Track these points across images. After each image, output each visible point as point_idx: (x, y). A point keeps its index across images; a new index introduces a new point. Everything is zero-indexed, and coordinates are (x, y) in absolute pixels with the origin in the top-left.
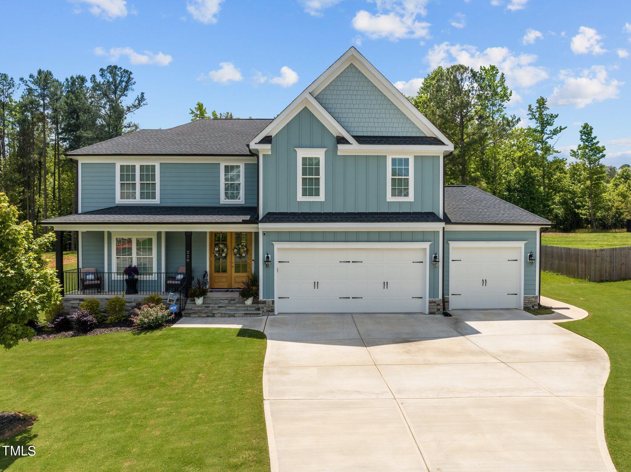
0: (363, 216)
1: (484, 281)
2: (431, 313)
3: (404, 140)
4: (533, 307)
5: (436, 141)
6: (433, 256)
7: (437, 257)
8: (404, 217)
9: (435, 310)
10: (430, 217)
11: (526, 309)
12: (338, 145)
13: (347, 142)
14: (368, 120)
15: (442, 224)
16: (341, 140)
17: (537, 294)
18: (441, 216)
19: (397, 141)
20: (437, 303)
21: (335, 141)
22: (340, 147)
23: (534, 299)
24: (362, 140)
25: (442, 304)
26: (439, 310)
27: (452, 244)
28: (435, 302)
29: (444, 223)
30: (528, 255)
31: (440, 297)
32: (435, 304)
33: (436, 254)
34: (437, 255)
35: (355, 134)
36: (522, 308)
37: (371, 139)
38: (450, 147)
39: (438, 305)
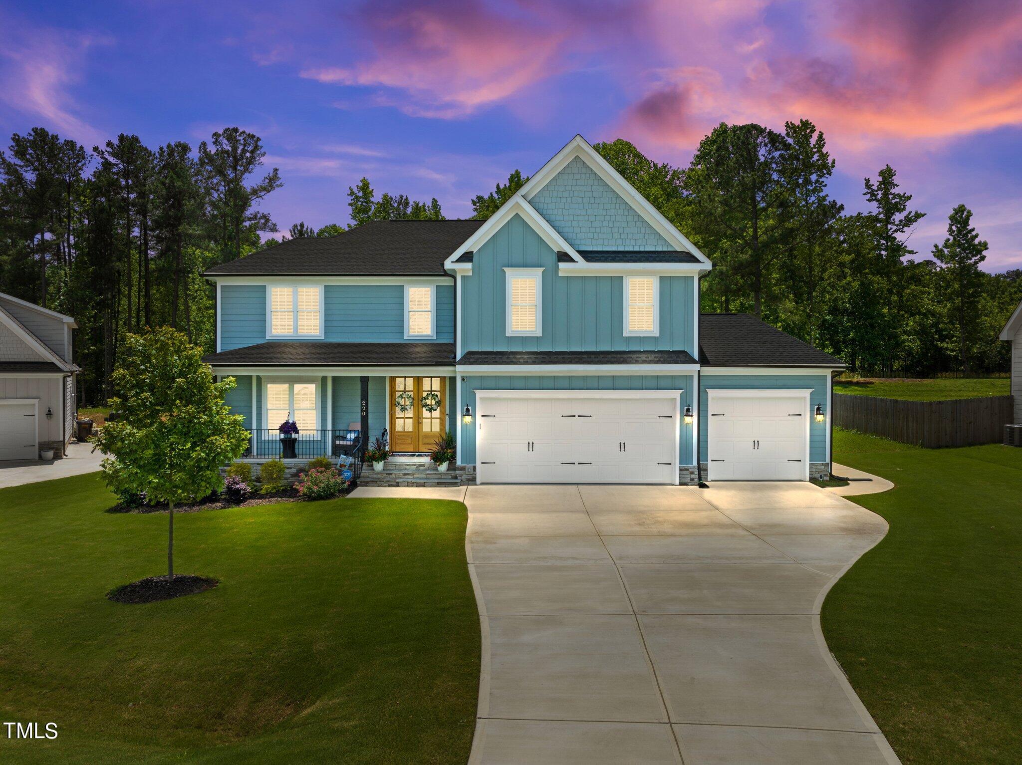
0: (592, 356)
1: (756, 442)
2: (681, 484)
3: (646, 255)
4: (821, 477)
5: (689, 258)
6: (686, 408)
7: (691, 410)
8: (645, 357)
9: (688, 480)
10: (682, 357)
11: (813, 480)
12: (559, 263)
13: (571, 260)
14: (598, 230)
15: (697, 367)
16: (564, 257)
17: (828, 460)
18: (696, 356)
19: (636, 257)
20: (690, 470)
21: (555, 258)
22: (562, 265)
23: (823, 467)
24: (589, 256)
25: (697, 473)
26: (692, 480)
27: (712, 393)
28: (687, 470)
29: (699, 365)
30: (816, 407)
31: (695, 463)
32: (688, 472)
33: (689, 406)
34: (690, 408)
35: (582, 249)
36: (808, 479)
37: (603, 255)
38: (707, 265)
39: (692, 473)
